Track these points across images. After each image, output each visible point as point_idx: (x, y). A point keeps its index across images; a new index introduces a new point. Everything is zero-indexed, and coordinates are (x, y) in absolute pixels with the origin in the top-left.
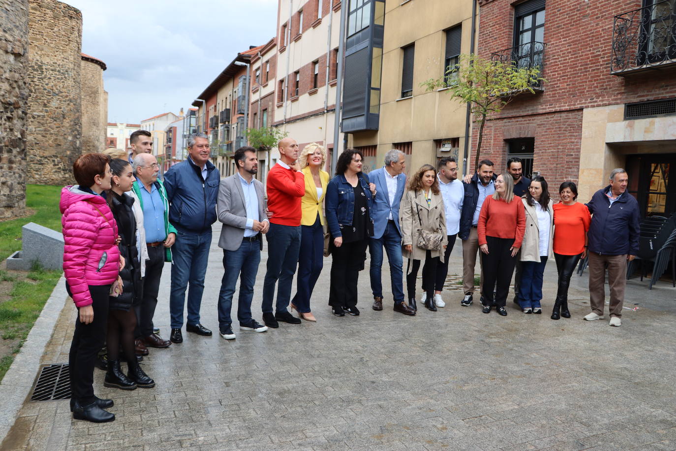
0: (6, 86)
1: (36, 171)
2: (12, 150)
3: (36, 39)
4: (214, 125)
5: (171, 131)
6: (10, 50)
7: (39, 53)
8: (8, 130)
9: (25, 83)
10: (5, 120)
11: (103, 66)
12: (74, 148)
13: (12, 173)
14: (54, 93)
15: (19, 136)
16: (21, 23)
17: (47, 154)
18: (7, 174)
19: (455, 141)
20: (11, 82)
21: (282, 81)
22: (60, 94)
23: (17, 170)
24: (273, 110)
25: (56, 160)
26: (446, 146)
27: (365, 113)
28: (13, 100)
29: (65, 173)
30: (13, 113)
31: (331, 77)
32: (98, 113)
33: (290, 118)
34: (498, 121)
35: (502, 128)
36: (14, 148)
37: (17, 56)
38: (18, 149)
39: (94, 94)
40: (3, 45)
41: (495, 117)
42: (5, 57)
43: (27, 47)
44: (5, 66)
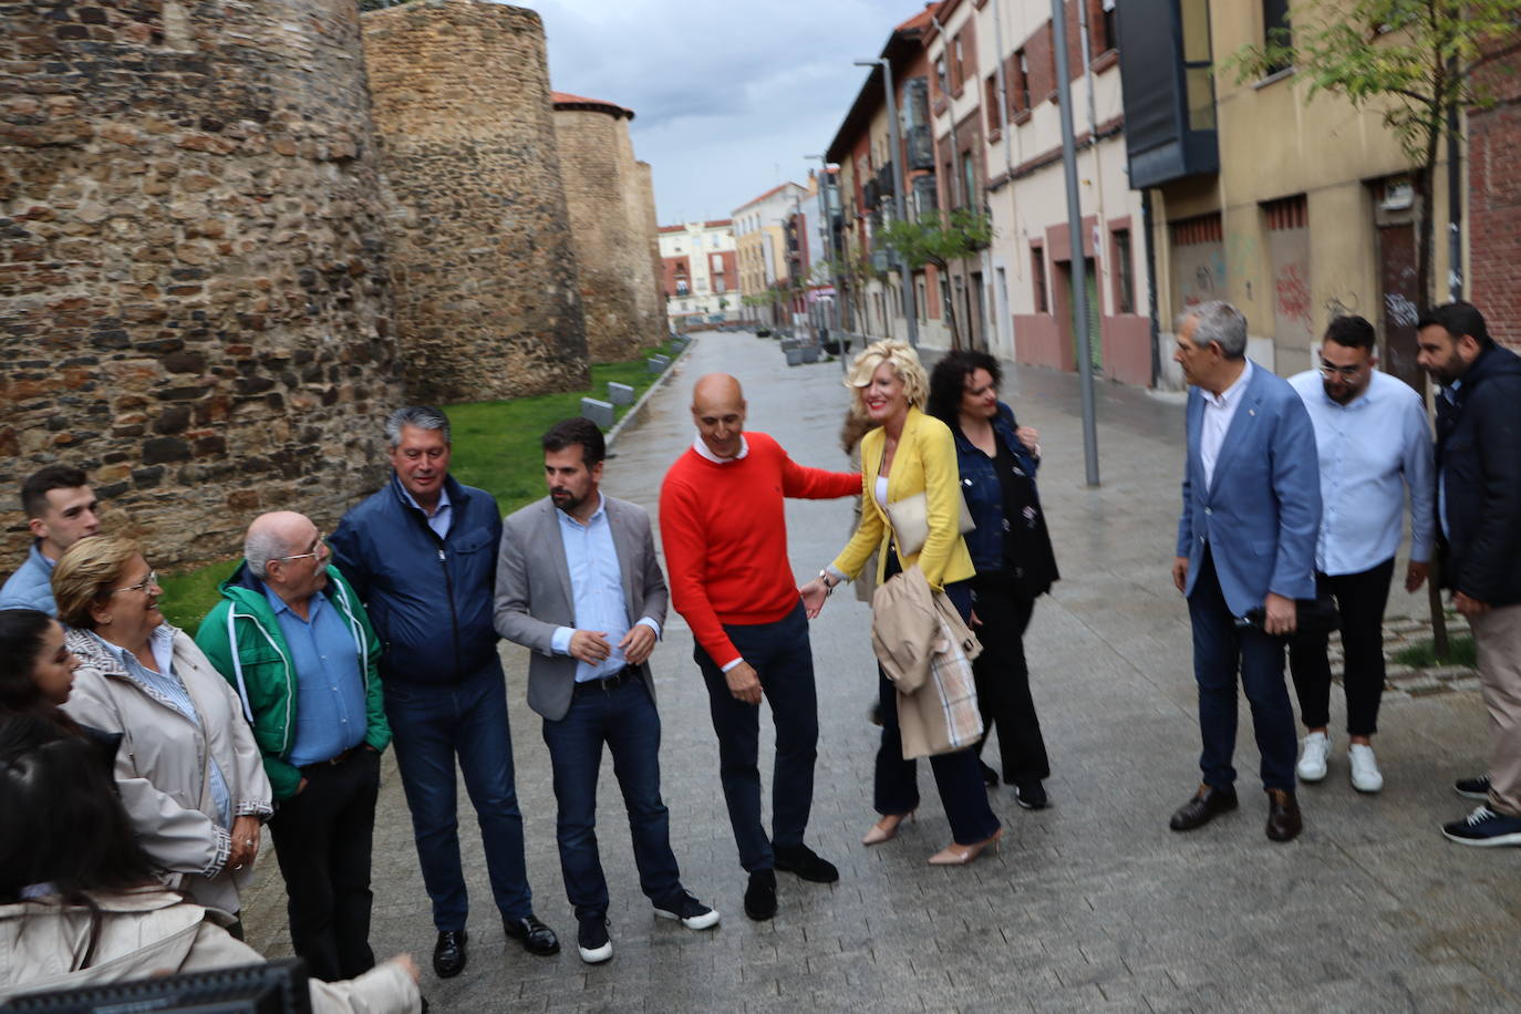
0: (325, 235)
1: (493, 372)
2: (358, 369)
3: (455, 95)
4: (871, 202)
5: (793, 225)
6: (323, 155)
7: (465, 122)
8: (344, 328)
9: (370, 217)
10: (335, 308)
12: (563, 309)
13: (368, 419)
14: (505, 199)
15: (374, 334)
16: (342, 90)
17: (508, 332)
18: (356, 423)
20: (336, 223)
21: (991, 80)
22: (519, 200)
23: (378, 410)
24: (983, 152)
25: (529, 341)
26: (1400, 192)
27: (1178, 133)
28: (345, 259)
29: (551, 367)
30: (351, 290)
31: (1094, 50)
32: (622, 217)
33: (1019, 168)
36: (365, 361)
37: (343, 162)
38: (374, 364)
39: (604, 179)
40: (308, 149)
42: (314, 173)
43: (364, 137)
44: (318, 192)
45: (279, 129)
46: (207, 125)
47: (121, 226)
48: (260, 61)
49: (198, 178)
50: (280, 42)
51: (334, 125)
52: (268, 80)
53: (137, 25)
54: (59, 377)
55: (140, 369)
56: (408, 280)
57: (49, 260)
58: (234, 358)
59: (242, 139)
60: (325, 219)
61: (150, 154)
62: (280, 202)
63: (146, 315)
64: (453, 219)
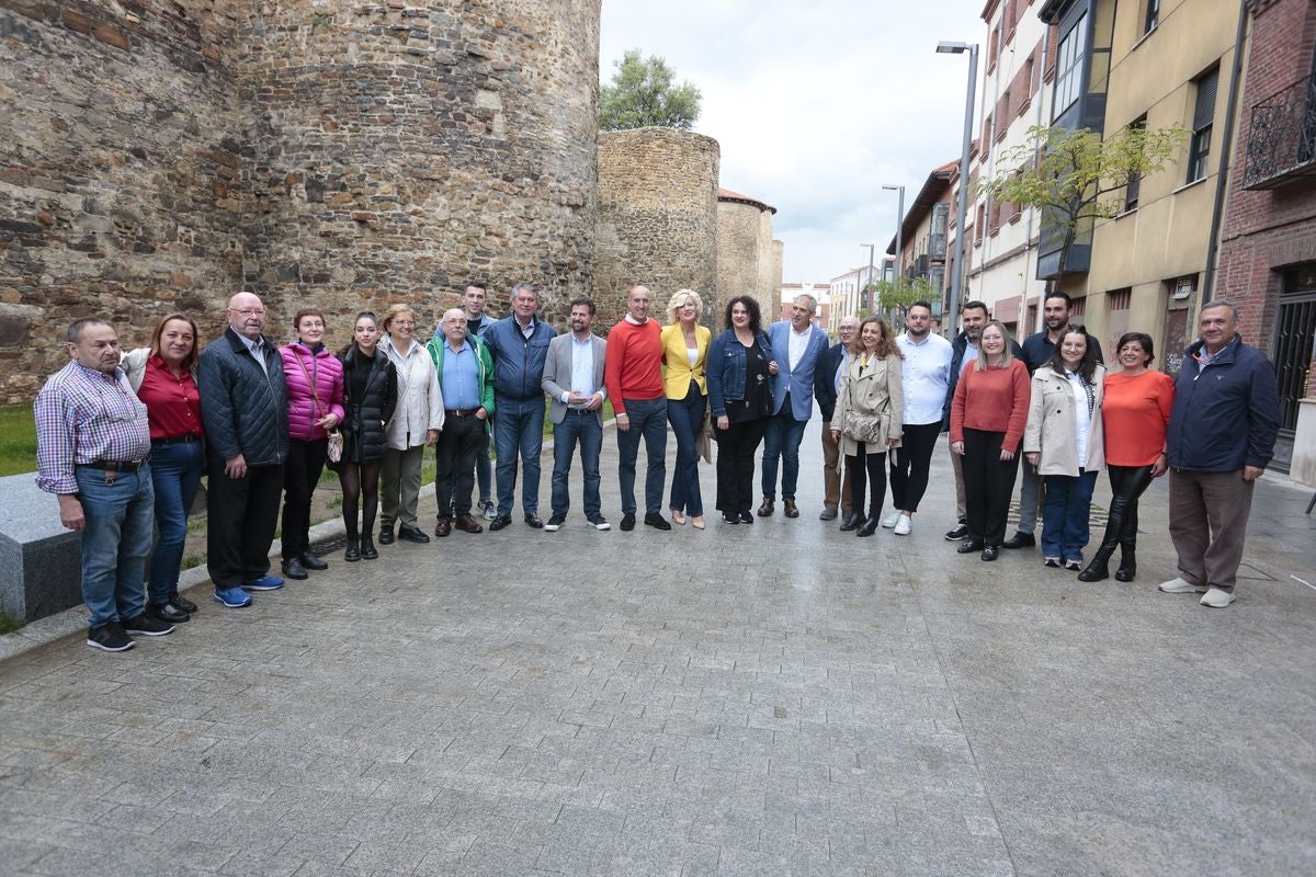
0: (559, 244)
3: (661, 184)
5: (867, 291)
6: (564, 202)
7: (664, 200)
8: (560, 295)
9: (586, 239)
10: (557, 284)
11: (774, 211)
14: (681, 248)
16: (581, 169)
19: (1193, 279)
20: (566, 239)
21: (982, 208)
22: (688, 250)
24: (971, 253)
26: (1184, 289)
28: (568, 259)
30: (568, 276)
32: (755, 271)
33: (987, 264)
34: (1263, 234)
35: (1270, 246)
37: (575, 207)
39: (747, 246)
40: (557, 198)
41: (1259, 228)
42: (558, 211)
43: (590, 196)
44: (559, 221)
45: (542, 185)
46: (506, 178)
47: (455, 224)
48: (538, 148)
49: (497, 204)
50: (551, 140)
51: (573, 187)
52: (541, 159)
53: (481, 123)
54: (412, 295)
55: (452, 298)
56: (617, 286)
57: (418, 236)
58: (500, 300)
59: (523, 188)
60: (559, 236)
61: (475, 189)
62: (537, 223)
63: (459, 271)
64: (649, 255)
